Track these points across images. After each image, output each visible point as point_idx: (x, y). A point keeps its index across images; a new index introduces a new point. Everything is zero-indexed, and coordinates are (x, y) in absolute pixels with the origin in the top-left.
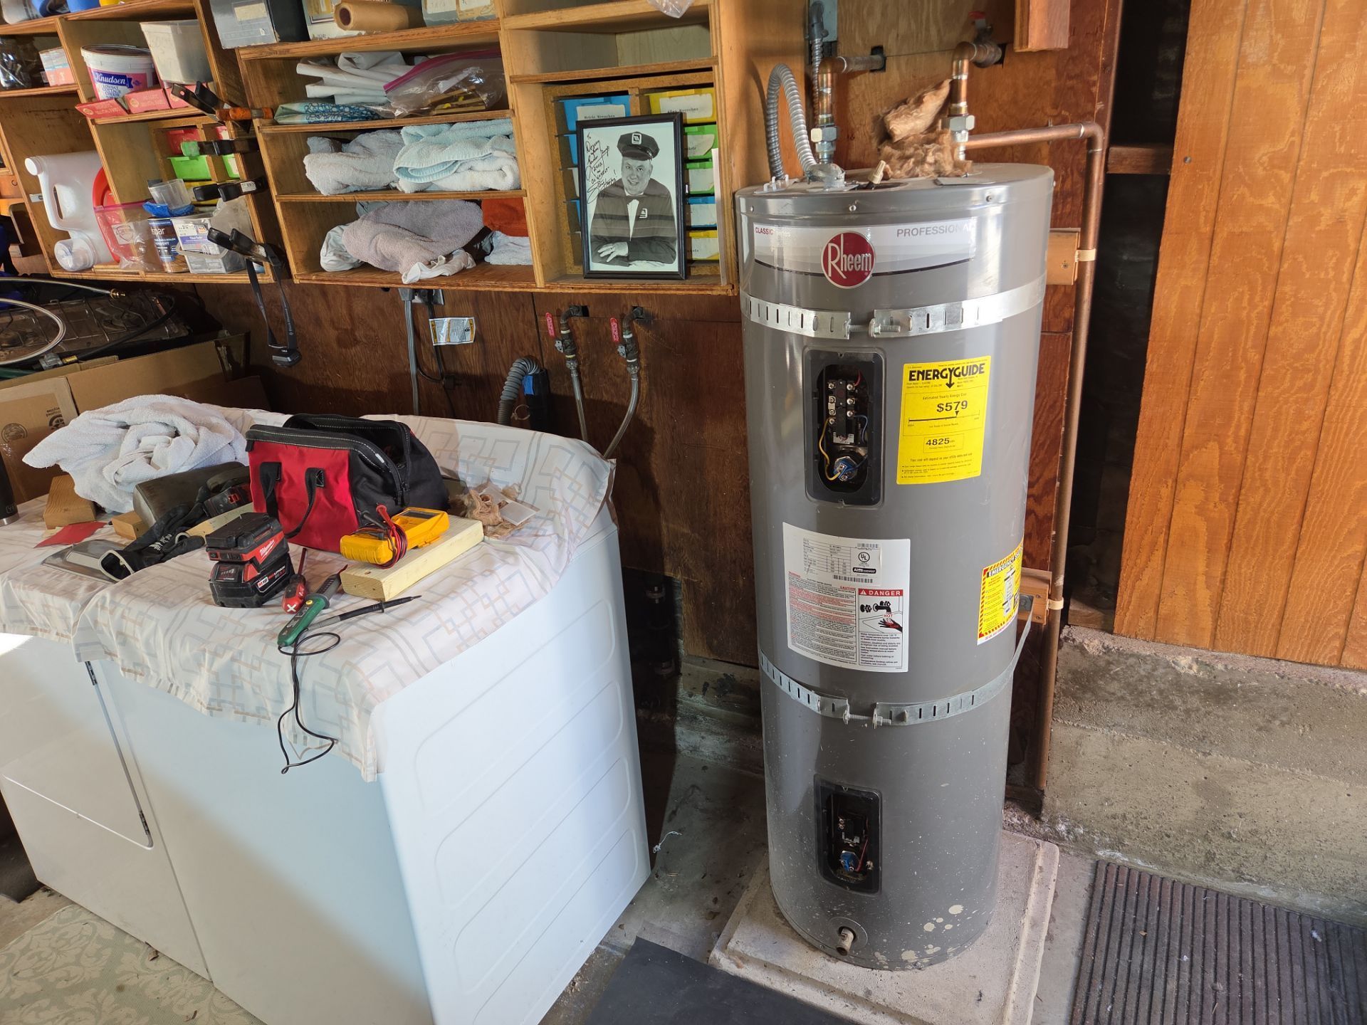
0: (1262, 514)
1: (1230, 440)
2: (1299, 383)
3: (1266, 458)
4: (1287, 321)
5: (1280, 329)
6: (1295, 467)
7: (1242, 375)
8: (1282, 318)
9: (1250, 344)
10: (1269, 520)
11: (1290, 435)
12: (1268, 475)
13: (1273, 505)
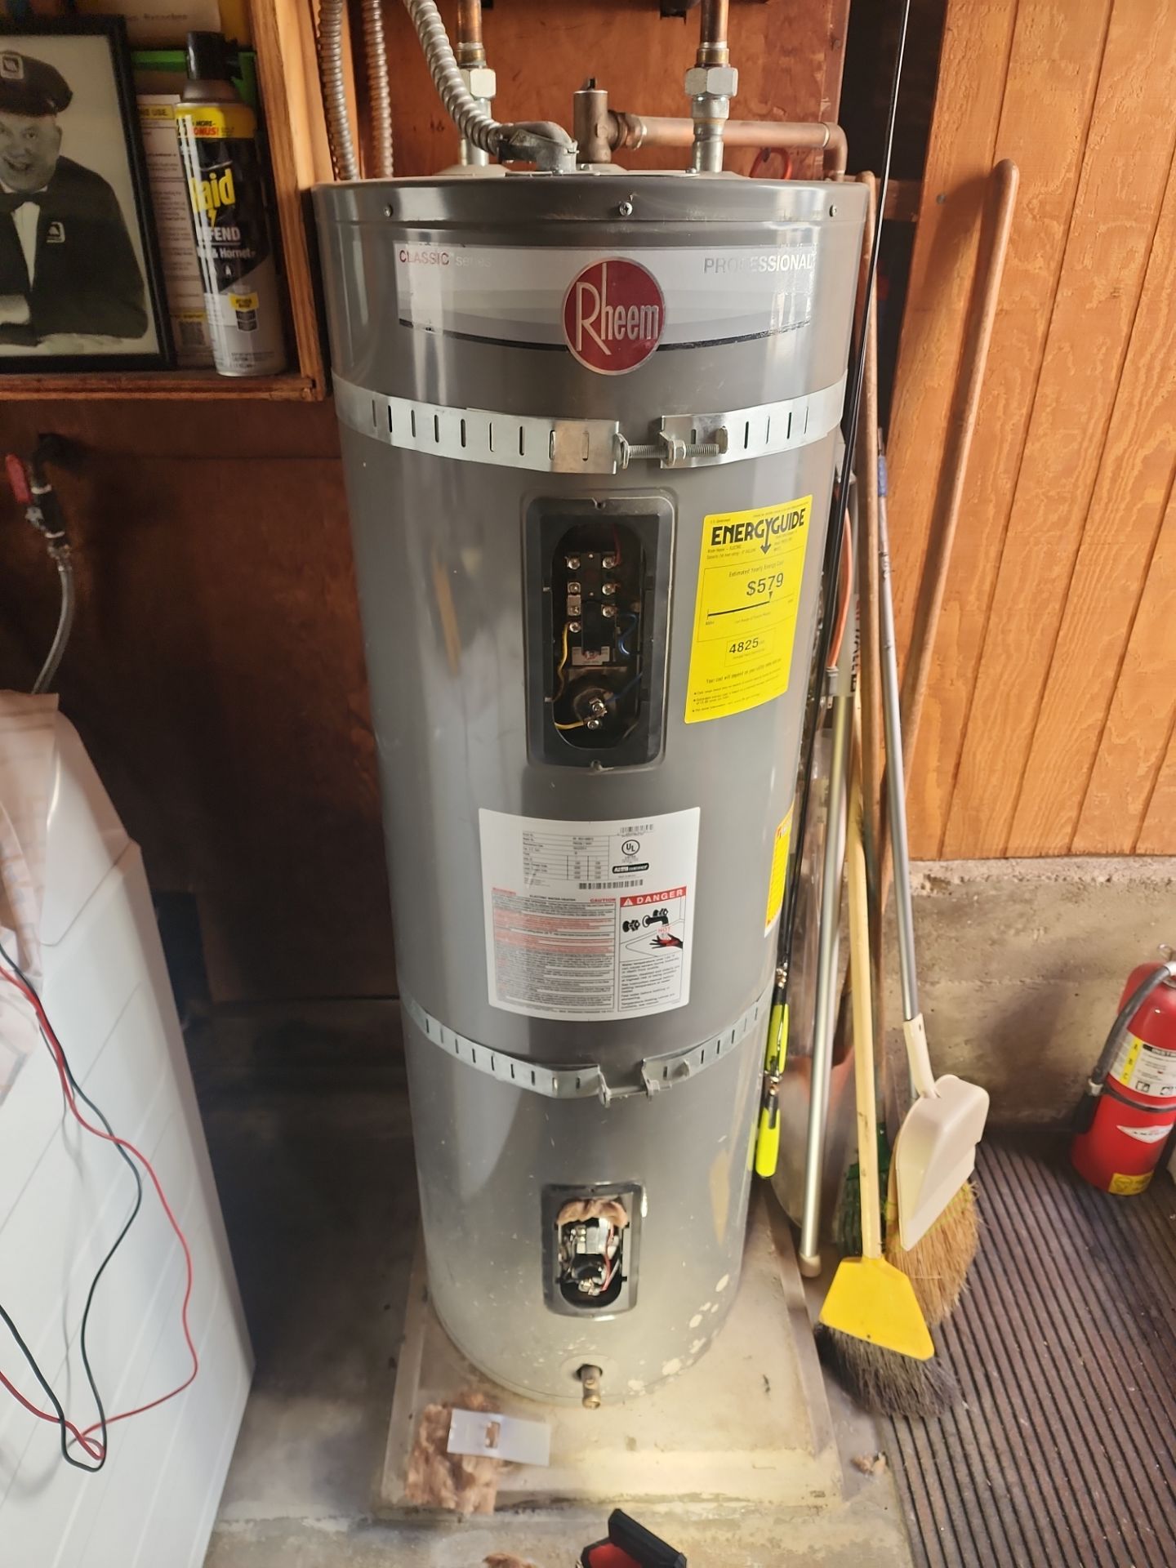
0: (1002, 687)
1: (972, 598)
2: (1054, 518)
3: (1010, 617)
4: (1045, 435)
5: (1038, 445)
6: (1040, 626)
7: (991, 510)
8: (1041, 432)
9: (1002, 467)
10: (1008, 695)
11: (1038, 585)
12: (1011, 638)
13: (1014, 676)
